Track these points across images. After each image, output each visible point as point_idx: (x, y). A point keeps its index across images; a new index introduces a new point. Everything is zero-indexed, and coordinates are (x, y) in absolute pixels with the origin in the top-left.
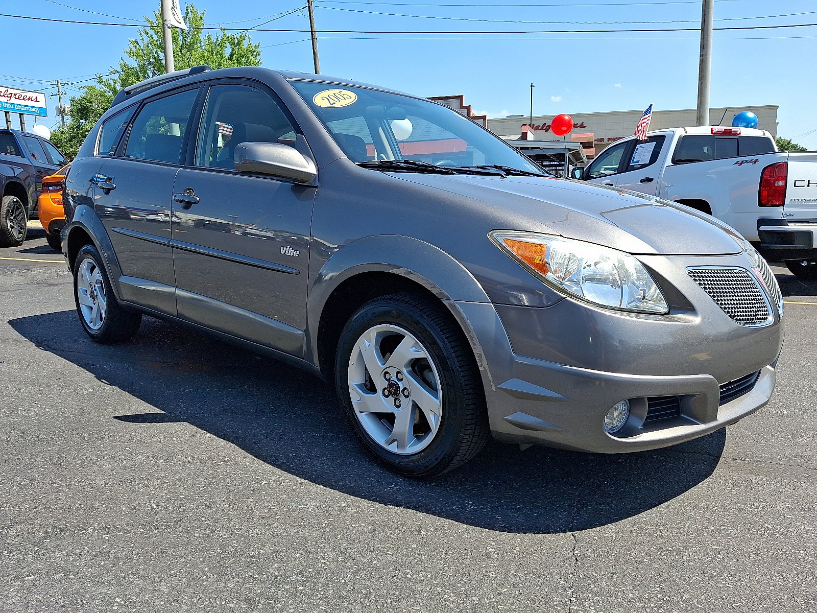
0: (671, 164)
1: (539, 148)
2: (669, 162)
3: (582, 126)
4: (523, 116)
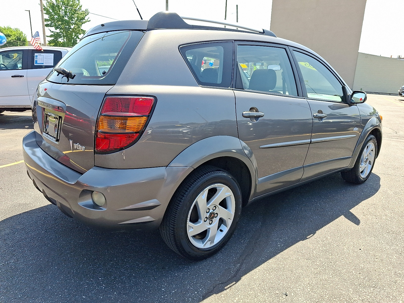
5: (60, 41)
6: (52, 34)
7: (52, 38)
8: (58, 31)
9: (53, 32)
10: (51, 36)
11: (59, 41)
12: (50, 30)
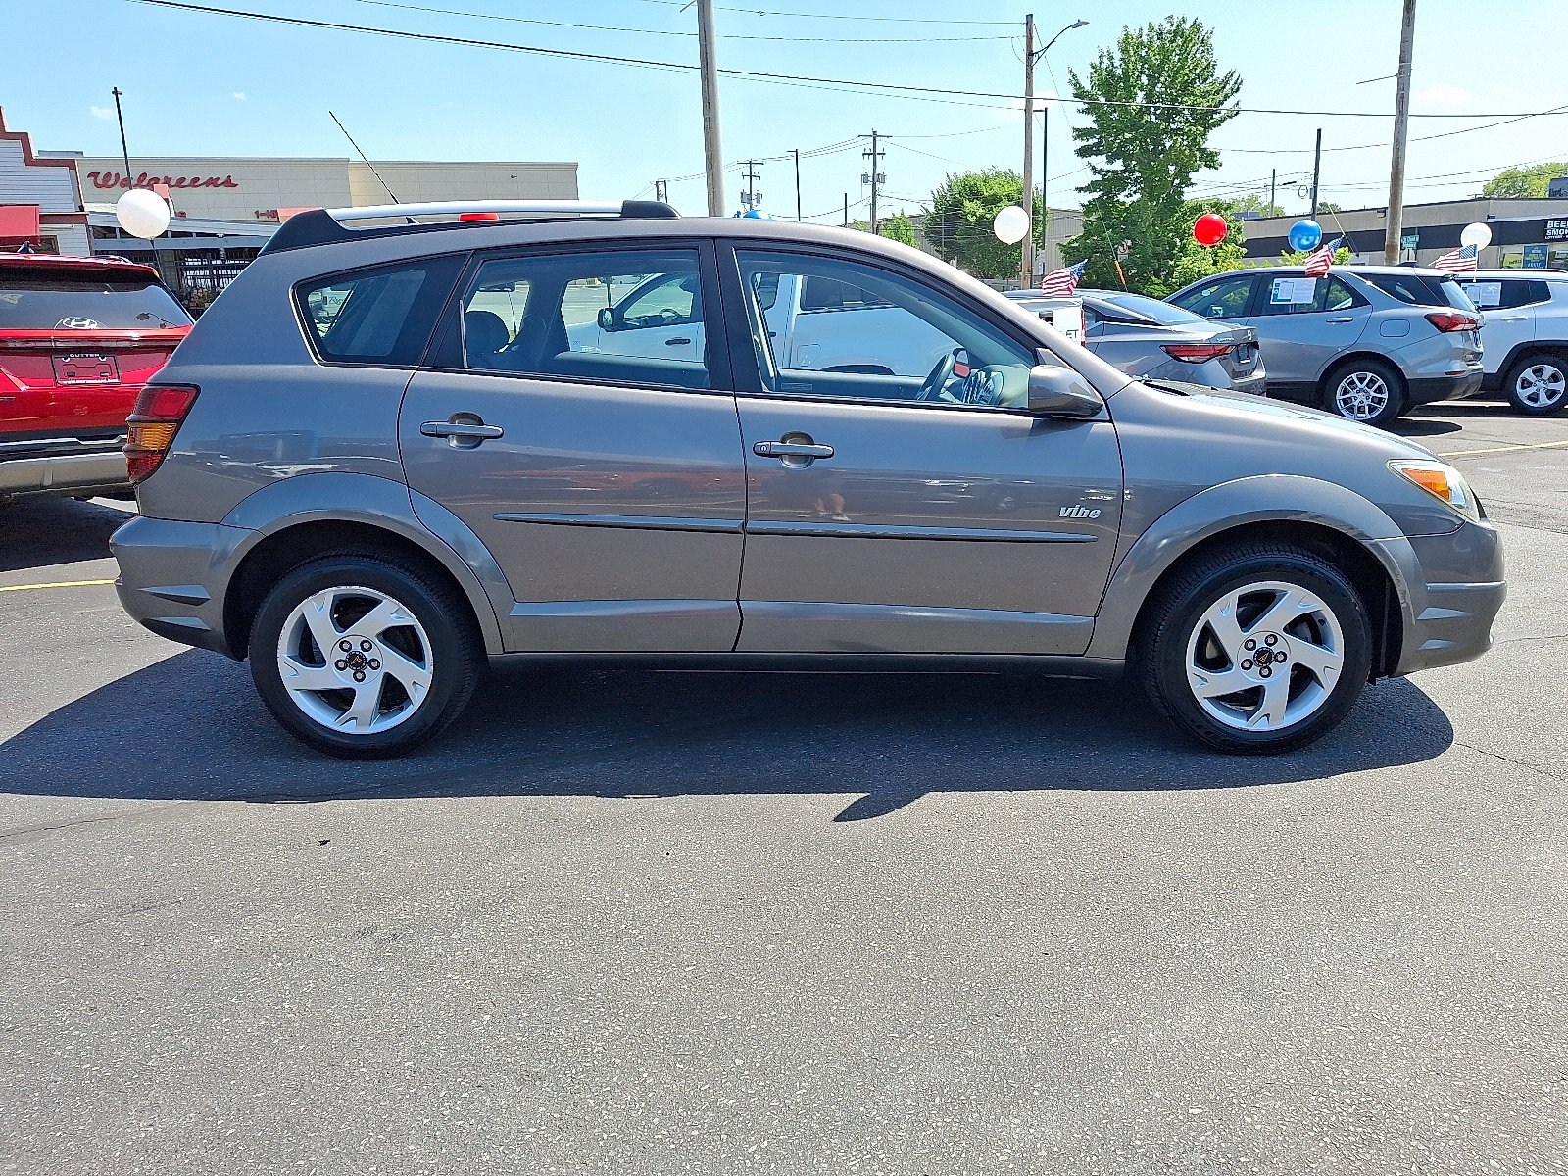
0: (800, 311)
1: (214, 235)
2: (797, 309)
3: (228, 183)
4: (82, 153)
5: (1121, 200)
6: (1098, 178)
7: (1096, 195)
8: (1118, 165)
9: (1100, 172)
10: (1092, 187)
11: (1118, 200)
12: (1093, 168)
